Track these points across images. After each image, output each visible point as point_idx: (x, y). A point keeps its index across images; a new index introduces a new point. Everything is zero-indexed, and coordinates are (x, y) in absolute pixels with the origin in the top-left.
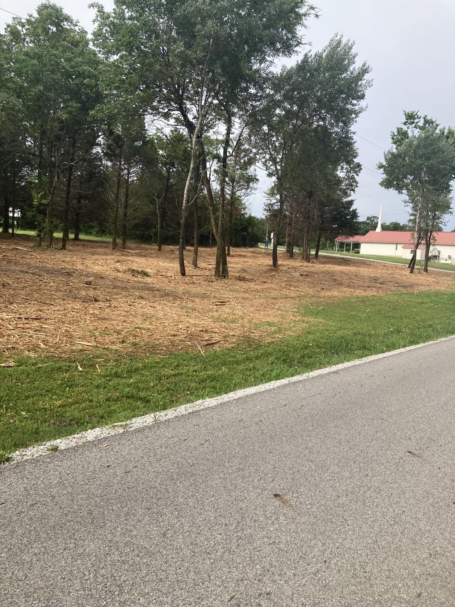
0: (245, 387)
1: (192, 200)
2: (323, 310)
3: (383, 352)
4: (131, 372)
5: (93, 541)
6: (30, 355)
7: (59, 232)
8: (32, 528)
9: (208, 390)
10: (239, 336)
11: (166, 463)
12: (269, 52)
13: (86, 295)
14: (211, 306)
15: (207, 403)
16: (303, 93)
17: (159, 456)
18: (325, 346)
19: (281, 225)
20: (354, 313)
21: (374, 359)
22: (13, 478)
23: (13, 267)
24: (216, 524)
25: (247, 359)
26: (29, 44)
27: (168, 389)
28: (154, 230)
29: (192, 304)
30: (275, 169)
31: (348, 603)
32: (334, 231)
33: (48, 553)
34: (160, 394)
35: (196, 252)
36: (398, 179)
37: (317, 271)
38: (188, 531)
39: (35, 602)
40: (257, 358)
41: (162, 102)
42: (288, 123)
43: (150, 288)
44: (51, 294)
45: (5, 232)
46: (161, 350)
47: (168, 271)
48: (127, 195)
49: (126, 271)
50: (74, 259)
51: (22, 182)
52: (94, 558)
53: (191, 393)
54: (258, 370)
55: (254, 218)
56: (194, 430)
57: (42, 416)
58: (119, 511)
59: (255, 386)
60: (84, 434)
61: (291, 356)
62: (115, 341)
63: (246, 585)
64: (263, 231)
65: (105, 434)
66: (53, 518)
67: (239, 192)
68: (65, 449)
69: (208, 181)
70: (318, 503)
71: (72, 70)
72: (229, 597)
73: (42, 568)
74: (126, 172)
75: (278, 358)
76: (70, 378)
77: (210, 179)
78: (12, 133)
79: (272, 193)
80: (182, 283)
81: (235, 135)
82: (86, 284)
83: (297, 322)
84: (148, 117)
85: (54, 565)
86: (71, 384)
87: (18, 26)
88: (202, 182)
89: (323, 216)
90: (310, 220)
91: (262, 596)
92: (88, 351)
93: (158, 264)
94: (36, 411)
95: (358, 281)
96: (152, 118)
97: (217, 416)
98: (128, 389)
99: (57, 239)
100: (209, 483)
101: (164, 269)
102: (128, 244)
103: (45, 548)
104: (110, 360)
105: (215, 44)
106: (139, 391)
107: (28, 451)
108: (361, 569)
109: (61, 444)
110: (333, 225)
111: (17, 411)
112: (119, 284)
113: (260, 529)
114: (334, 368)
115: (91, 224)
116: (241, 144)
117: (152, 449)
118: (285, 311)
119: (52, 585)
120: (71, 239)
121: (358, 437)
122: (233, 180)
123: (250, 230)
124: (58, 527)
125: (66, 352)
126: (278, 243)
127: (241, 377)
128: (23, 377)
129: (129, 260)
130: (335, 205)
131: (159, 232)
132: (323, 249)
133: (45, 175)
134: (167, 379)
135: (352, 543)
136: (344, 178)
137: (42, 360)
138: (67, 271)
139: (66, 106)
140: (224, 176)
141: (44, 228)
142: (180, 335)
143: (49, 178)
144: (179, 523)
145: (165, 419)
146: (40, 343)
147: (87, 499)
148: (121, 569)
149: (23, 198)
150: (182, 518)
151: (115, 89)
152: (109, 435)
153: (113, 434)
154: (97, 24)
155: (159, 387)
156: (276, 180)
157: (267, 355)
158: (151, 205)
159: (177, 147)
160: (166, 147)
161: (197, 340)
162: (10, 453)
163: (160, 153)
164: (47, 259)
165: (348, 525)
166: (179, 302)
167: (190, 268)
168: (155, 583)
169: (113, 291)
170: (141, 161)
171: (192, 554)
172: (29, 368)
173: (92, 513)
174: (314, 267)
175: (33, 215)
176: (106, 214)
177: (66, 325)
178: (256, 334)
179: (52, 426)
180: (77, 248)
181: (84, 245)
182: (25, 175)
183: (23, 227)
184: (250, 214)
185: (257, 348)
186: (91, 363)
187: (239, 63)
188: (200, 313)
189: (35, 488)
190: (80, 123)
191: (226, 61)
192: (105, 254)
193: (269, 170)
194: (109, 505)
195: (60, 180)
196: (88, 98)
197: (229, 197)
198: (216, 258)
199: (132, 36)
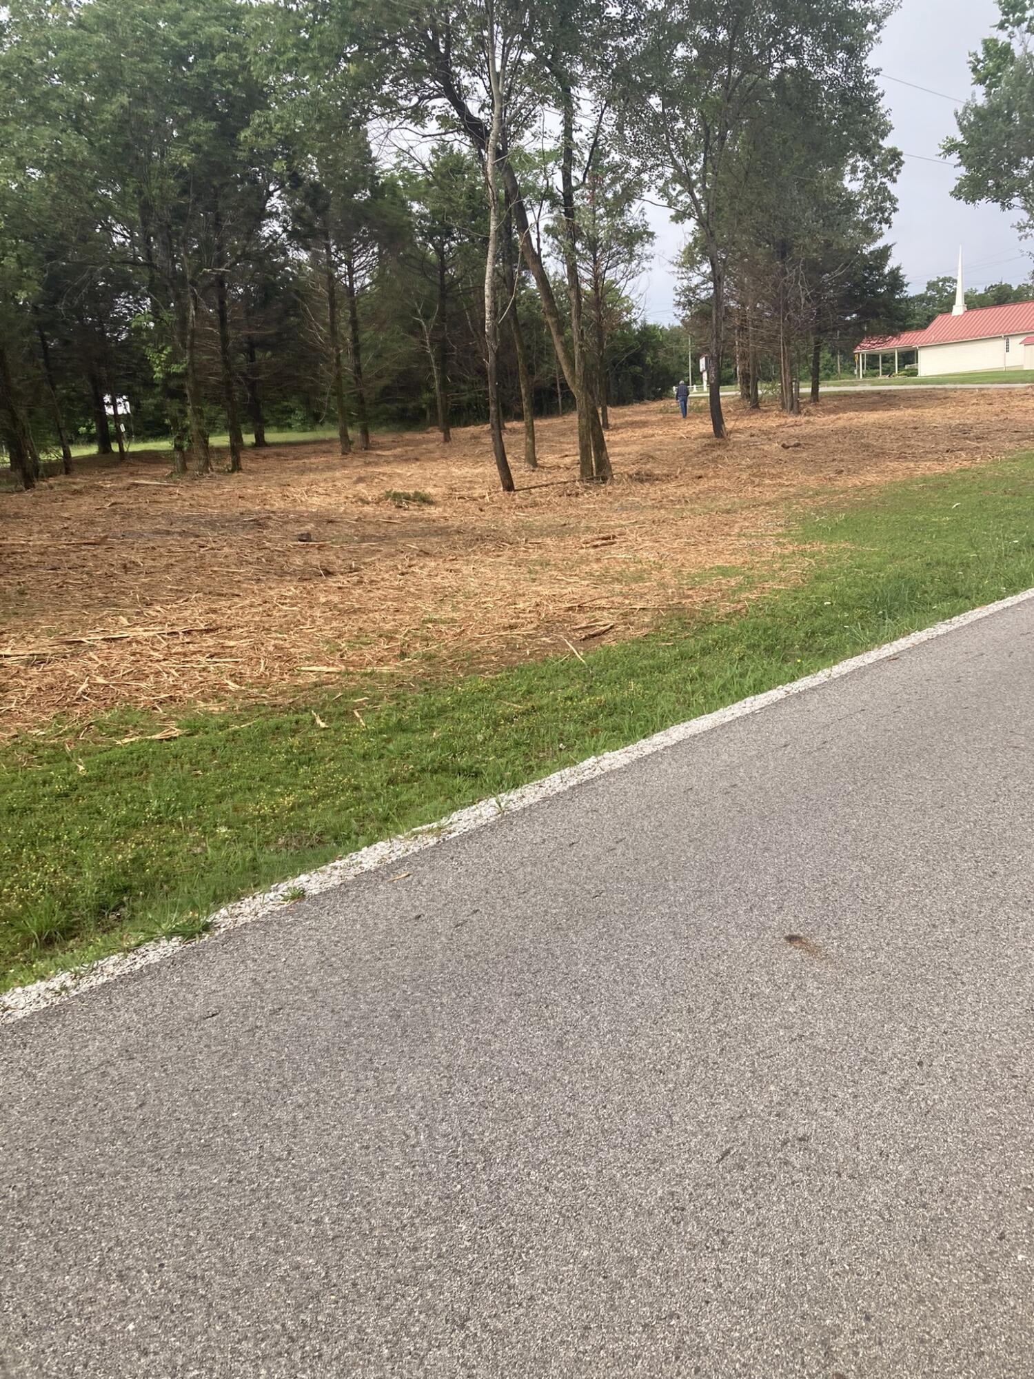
0: (685, 718)
1: (504, 309)
2: (846, 520)
3: (1001, 597)
4: (430, 718)
5: (412, 1070)
6: (210, 709)
7: (221, 434)
8: (283, 1057)
9: (603, 735)
10: (658, 609)
11: (539, 897)
13: (305, 564)
14: (582, 552)
15: (607, 762)
17: (522, 884)
18: (861, 602)
19: (721, 335)
20: (921, 518)
21: (980, 616)
22: (224, 963)
23: (137, 527)
24: (668, 1011)
25: (683, 656)
27: (517, 744)
28: (426, 396)
29: (540, 551)
30: (688, 200)
31: (983, 1143)
32: (850, 330)
33: (325, 1102)
34: (502, 756)
35: (531, 432)
36: (997, 173)
37: (820, 432)
38: (610, 1032)
39: (316, 1199)
40: (705, 651)
41: (402, 81)
42: (708, 77)
43: (441, 528)
44: (228, 572)
45: (104, 453)
46: (486, 662)
47: (472, 485)
48: (354, 323)
49: (380, 500)
50: (264, 489)
51: (120, 333)
52: (421, 1103)
53: (568, 747)
54: (711, 678)
55: (655, 328)
56: (589, 821)
57: (258, 833)
58: (455, 1006)
59: (710, 712)
60: (354, 857)
61: (783, 637)
62: (386, 656)
63: (752, 1127)
64: (680, 357)
65: (399, 853)
66: (322, 1033)
67: (612, 270)
68: (321, 893)
69: (537, 258)
70: (888, 944)
71: (185, 42)
72: (718, 1154)
73: (319, 1131)
74: (343, 268)
75: (754, 645)
76: (303, 746)
77: (540, 250)
78: (78, 220)
79: (689, 260)
80: (510, 508)
81: (585, 131)
82: (300, 541)
83: (788, 557)
84: (375, 126)
85: (341, 1123)
86: (307, 757)
88: (523, 262)
89: (819, 296)
90: (791, 313)
91: (789, 1144)
92: (332, 684)
93: (449, 473)
94: (244, 823)
95: (922, 440)
96: (385, 125)
97: (633, 787)
98: (430, 755)
99: (219, 450)
100: (639, 928)
101: (464, 482)
102: (375, 437)
103: (318, 1093)
104: (381, 698)
106: (454, 756)
107: (243, 905)
108: (1003, 1071)
109: (309, 884)
110: (845, 316)
111: (204, 827)
112: (370, 530)
113: (765, 1013)
114: (888, 650)
115: (286, 404)
116: (601, 154)
117: (504, 871)
118: (757, 537)
119: (344, 1162)
120: (249, 447)
121: (963, 794)
122: (593, 245)
123: (648, 359)
124: (336, 1049)
125: (285, 692)
126: (720, 380)
127: (673, 699)
128: (205, 756)
129: (384, 474)
130: (846, 265)
131: (439, 399)
132: (828, 377)
133: (168, 307)
134: (512, 722)
135: (976, 1019)
136: (861, 193)
137: (238, 717)
138: (254, 517)
139: (184, 134)
140: (571, 238)
141: (185, 430)
142: (523, 625)
143: (178, 312)
144: (588, 1017)
145: (522, 805)
146: (226, 681)
147: (385, 989)
148: (481, 1120)
149: (128, 368)
150: (593, 1007)
152: (409, 853)
153: (416, 850)
155: (495, 742)
156: (697, 227)
157: (725, 642)
158: (413, 339)
159: (452, 188)
160: (426, 193)
161: (562, 630)
162: (208, 914)
163: (414, 210)
164: (206, 498)
165: (962, 983)
166: (510, 553)
167: (522, 472)
168: (556, 1140)
169: (360, 549)
170: (374, 237)
171: (625, 1076)
172: (212, 735)
173: (399, 1016)
174: (813, 424)
175: (156, 406)
176: (315, 375)
177: (274, 635)
178: (697, 600)
179: (284, 850)
180: (264, 464)
181: (278, 455)
182: (125, 314)
183: (141, 436)
184: (644, 322)
185: (701, 631)
186: (343, 709)
188: (561, 570)
189: (274, 978)
190: (224, 169)
192: (328, 467)
193: (675, 205)
194: (433, 997)
195: (201, 313)
196: (231, 104)
197: (589, 288)
198: (578, 438)
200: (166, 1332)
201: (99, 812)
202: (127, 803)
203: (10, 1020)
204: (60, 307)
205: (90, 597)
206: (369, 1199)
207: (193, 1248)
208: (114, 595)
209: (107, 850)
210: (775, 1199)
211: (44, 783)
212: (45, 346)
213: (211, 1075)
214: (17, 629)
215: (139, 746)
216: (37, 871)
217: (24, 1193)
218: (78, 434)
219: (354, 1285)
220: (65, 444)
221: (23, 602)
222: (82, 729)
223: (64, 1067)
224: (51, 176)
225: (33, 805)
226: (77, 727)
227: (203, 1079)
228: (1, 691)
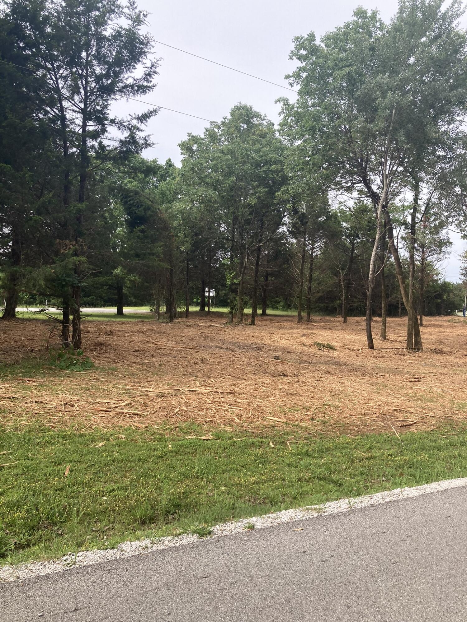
0: (449, 477)
1: (378, 270)
4: (322, 452)
6: (226, 429)
7: (248, 308)
8: (234, 608)
9: (405, 477)
10: (439, 418)
11: (364, 557)
12: (458, 112)
13: (275, 369)
14: (404, 383)
15: (406, 492)
17: (357, 548)
22: (215, 552)
23: (210, 344)
25: (451, 444)
26: (224, 143)
27: (362, 473)
28: (338, 302)
29: (383, 380)
34: (353, 478)
35: (385, 323)
40: (463, 444)
41: (345, 177)
43: (337, 362)
44: (243, 368)
45: (201, 310)
46: (351, 429)
47: (354, 344)
48: (311, 269)
49: (312, 345)
50: (263, 334)
51: (217, 264)
53: (387, 480)
55: (449, 283)
56: (394, 522)
57: (237, 492)
58: (317, 604)
59: (463, 477)
60: (278, 514)
62: (305, 418)
64: (461, 297)
65: (299, 517)
66: (253, 600)
67: (431, 257)
68: (261, 529)
69: (396, 250)
71: (261, 159)
74: (310, 247)
76: (263, 454)
77: (398, 247)
78: (209, 222)
80: (371, 357)
82: (275, 359)
84: (332, 193)
86: (264, 460)
87: (215, 129)
88: (389, 250)
92: (279, 427)
93: (344, 337)
94: (232, 486)
96: (335, 193)
97: (418, 509)
98: (319, 470)
99: (247, 315)
100: (415, 587)
101: (350, 342)
102: (313, 317)
104: (300, 438)
105: (398, 114)
106: (331, 473)
107: (226, 526)
109: (257, 523)
111: (215, 484)
112: (305, 358)
115: (277, 299)
116: (430, 208)
117: (348, 539)
120: (259, 315)
122: (422, 246)
123: (445, 297)
124: (258, 610)
125: (259, 427)
127: (444, 466)
128: (220, 450)
129: (315, 334)
131: (343, 304)
133: (237, 257)
134: (360, 462)
137: (237, 435)
138: (257, 346)
139: (255, 192)
140: (413, 242)
141: (235, 306)
142: (371, 414)
143: (240, 259)
145: (361, 506)
146: (234, 418)
147: (284, 585)
149: (217, 278)
151: (299, 170)
152: (304, 518)
153: (307, 517)
154: (282, 116)
155: (351, 470)
158: (335, 278)
159: (361, 218)
160: (350, 219)
161: (390, 420)
162: (211, 526)
163: (343, 226)
164: (239, 335)
166: (369, 378)
167: (378, 341)
169: (300, 366)
170: (326, 236)
172: (225, 441)
173: (290, 602)
175: (225, 294)
176: (291, 289)
177: (258, 400)
178: (460, 416)
179: (247, 503)
180: (265, 323)
181: (271, 320)
182: (220, 257)
183: (217, 305)
184: (444, 280)
185: (461, 433)
186: (282, 440)
187: (425, 128)
188: (393, 390)
189: (235, 565)
190: (268, 206)
191: (410, 129)
192: (291, 328)
193: (464, 231)
194: (307, 596)
195: (249, 260)
196: (275, 182)
197: (419, 264)
198: (407, 329)
199: (315, 120)
201: (174, 468)
202: (185, 466)
203: (123, 557)
204: (196, 253)
205: (186, 371)
208: (196, 371)
209: (174, 486)
211: (155, 450)
212: (188, 267)
213: (201, 607)
214: (156, 380)
215: (195, 441)
216: (145, 489)
218: (193, 302)
220: (188, 305)
221: (160, 369)
222: (173, 429)
223: (141, 585)
224: (202, 205)
225: (149, 459)
226: (171, 427)
227: (197, 608)
228: (145, 406)
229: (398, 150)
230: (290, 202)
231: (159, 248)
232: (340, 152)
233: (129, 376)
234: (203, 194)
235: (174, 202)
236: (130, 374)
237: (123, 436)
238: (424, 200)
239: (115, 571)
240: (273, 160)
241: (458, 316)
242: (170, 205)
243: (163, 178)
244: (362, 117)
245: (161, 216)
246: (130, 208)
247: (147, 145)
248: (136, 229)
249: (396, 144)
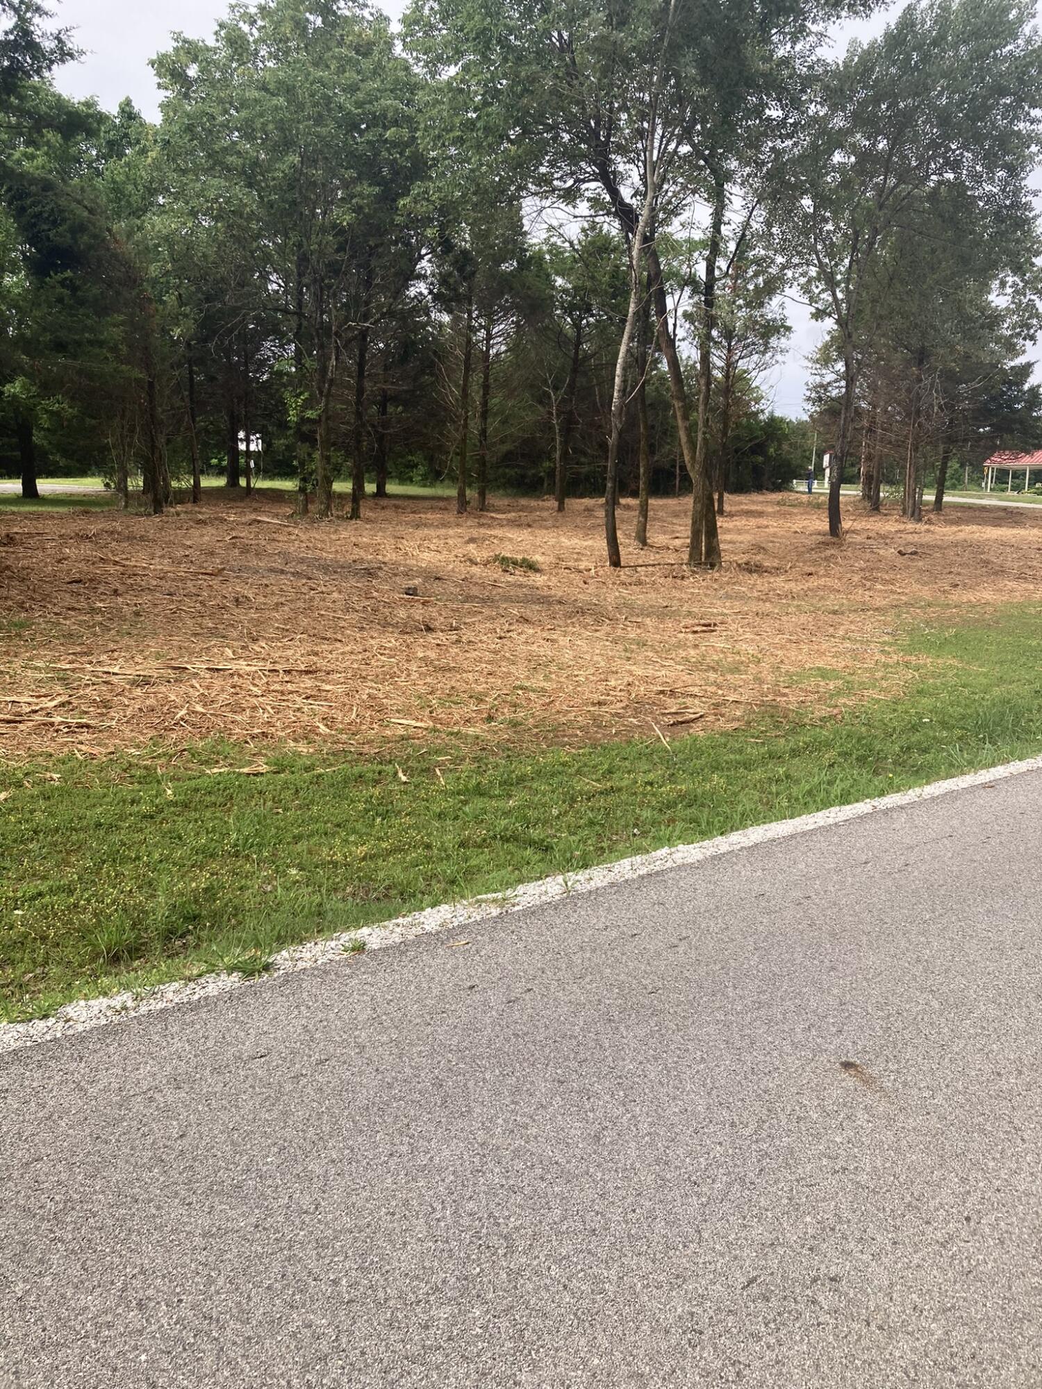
0: (766, 820)
1: (633, 388)
2: (956, 636)
4: (509, 785)
5: (446, 1141)
6: (300, 749)
7: (344, 480)
8: (323, 1109)
9: (680, 825)
10: (751, 704)
11: (594, 985)
12: (815, 11)
13: (408, 617)
14: (681, 636)
15: (680, 855)
16: (902, 105)
17: (579, 968)
18: (962, 723)
19: (848, 434)
22: (279, 1005)
23: (254, 562)
24: (711, 1122)
25: (772, 755)
26: (266, 63)
27: (591, 823)
28: (547, 464)
29: (639, 631)
30: (830, 299)
31: (1024, 1313)
32: (982, 443)
33: (358, 1162)
34: (575, 834)
35: (644, 510)
37: (939, 543)
38: (650, 1134)
39: (336, 1259)
40: (795, 753)
41: (559, 164)
42: (863, 183)
43: (544, 597)
44: (334, 617)
45: (231, 486)
46: (571, 736)
47: (580, 557)
48: (486, 387)
49: (489, 562)
50: (378, 539)
51: (263, 374)
52: (452, 1178)
53: (643, 832)
54: (797, 782)
55: (782, 420)
56: (654, 913)
57: (328, 879)
58: (497, 1083)
59: (791, 818)
60: (417, 917)
61: (877, 748)
62: (474, 718)
63: (783, 1257)
64: (805, 451)
65: (461, 919)
66: (364, 1091)
67: (745, 360)
68: (380, 949)
69: (671, 342)
70: (947, 1086)
71: (360, 110)
72: (744, 1280)
73: (349, 1190)
74: (482, 334)
75: (846, 753)
76: (383, 797)
77: (675, 335)
78: (239, 267)
79: (825, 360)
80: (614, 584)
82: (407, 594)
83: (891, 667)
84: (529, 204)
85: (370, 1185)
86: (385, 810)
87: (241, 24)
88: (658, 344)
89: (953, 406)
90: (922, 419)
91: (819, 1282)
92: (418, 738)
93: (558, 542)
94: (316, 867)
96: (538, 203)
97: (704, 885)
98: (504, 822)
99: (341, 496)
100: (692, 1031)
101: (572, 553)
102: (491, 499)
103: (352, 1151)
104: (463, 759)
105: (683, 7)
106: (528, 827)
107: (304, 950)
109: (370, 938)
110: (979, 428)
111: (278, 866)
112: (475, 591)
113: (810, 1138)
114: (985, 776)
115: (410, 458)
116: (747, 247)
117: (562, 953)
118: (862, 642)
119: (368, 1226)
120: (369, 496)
122: (728, 334)
123: (772, 450)
124: (375, 1109)
125: (373, 741)
126: (842, 478)
127: (756, 798)
128: (287, 794)
129: (495, 537)
130: (985, 378)
131: (558, 469)
132: (954, 487)
133: (310, 355)
134: (589, 799)
135: (1034, 1181)
136: (1007, 308)
137: (324, 760)
138: (365, 566)
139: (348, 195)
140: (708, 325)
141: (311, 474)
142: (612, 703)
143: (319, 361)
144: (629, 1115)
145: (589, 888)
146: (318, 724)
147: (430, 1055)
148: (508, 1204)
149: (266, 408)
150: (635, 1106)
151: (453, 144)
152: (470, 920)
153: (478, 918)
155: (569, 818)
156: (836, 327)
157: (818, 746)
158: (540, 408)
159: (596, 266)
160: (572, 269)
161: (651, 713)
162: (270, 954)
163: (557, 284)
164: (323, 541)
165: (1023, 1140)
166: (609, 629)
167: (631, 549)
168: (581, 1237)
169: (463, 608)
170: (515, 306)
171: (659, 1182)
172: (297, 776)
173: (441, 1085)
174: (933, 533)
175: (287, 446)
176: (441, 434)
177: (369, 684)
178: (792, 699)
179: (350, 899)
180: (382, 514)
181: (397, 507)
182: (269, 357)
183: (269, 474)
184: (772, 413)
185: (793, 731)
186: (424, 766)
187: (741, 47)
188: (657, 652)
189: (325, 1027)
190: (380, 231)
191: (709, 48)
192: (442, 524)
193: (816, 302)
194: (475, 1071)
195: (341, 363)
196: (396, 171)
197: (720, 375)
198: (691, 522)
199: (488, 14)
200: (177, 1368)
201: (180, 838)
202: (208, 833)
203: (71, 1032)
204: (211, 345)
205: (200, 625)
206: (388, 1267)
207: (213, 1288)
208: (223, 626)
209: (183, 876)
210: (798, 1338)
211: (133, 802)
212: (191, 379)
213: (251, 1116)
214: (128, 648)
215: (227, 778)
216: (114, 887)
217: (61, 1206)
218: (210, 466)
219: (363, 1353)
220: (196, 473)
221: (136, 623)
222: (176, 754)
223: (115, 1086)
224: (219, 224)
225: (119, 823)
226: (171, 752)
227: (243, 1119)
228: (105, 707)
229: (680, 99)
230: (432, 222)
231: (114, 329)
232: (547, 101)
233: (62, 641)
234: (221, 196)
235: (149, 215)
236: (64, 636)
237: (56, 776)
238: (734, 226)
239: (52, 1064)
240: (390, 115)
241: (797, 492)
242: (138, 222)
243: (114, 149)
244: (599, 11)
245: (115, 249)
246: (34, 225)
247: (64, 54)
248: (51, 277)
249: (677, 85)
